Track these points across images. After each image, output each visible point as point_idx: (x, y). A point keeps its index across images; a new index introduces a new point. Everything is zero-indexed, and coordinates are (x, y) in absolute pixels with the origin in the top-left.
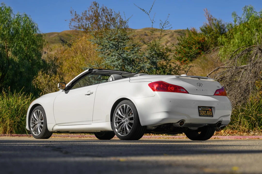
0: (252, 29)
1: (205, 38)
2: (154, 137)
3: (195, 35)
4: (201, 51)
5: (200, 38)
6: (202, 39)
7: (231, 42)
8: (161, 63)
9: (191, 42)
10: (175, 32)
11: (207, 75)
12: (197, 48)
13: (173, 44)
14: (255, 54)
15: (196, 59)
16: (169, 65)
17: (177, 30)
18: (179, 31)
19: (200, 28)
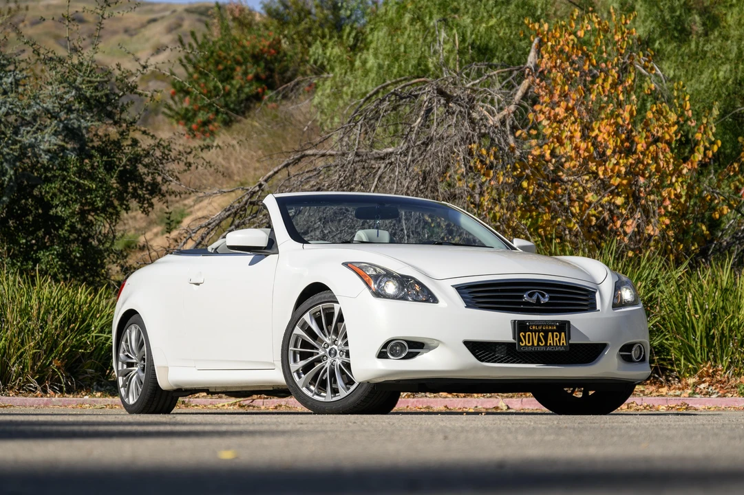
0: (427, 19)
1: (279, 42)
2: (60, 401)
3: (246, 30)
4: (264, 90)
5: (260, 42)
6: (270, 46)
7: (355, 61)
8: (101, 133)
9: (229, 55)
10: (189, 11)
11: (261, 180)
12: (250, 76)
13: (144, 64)
14: (424, 109)
15: (246, 118)
16: (129, 142)
17: (195, 6)
18: (203, 9)
19: (261, 6)
